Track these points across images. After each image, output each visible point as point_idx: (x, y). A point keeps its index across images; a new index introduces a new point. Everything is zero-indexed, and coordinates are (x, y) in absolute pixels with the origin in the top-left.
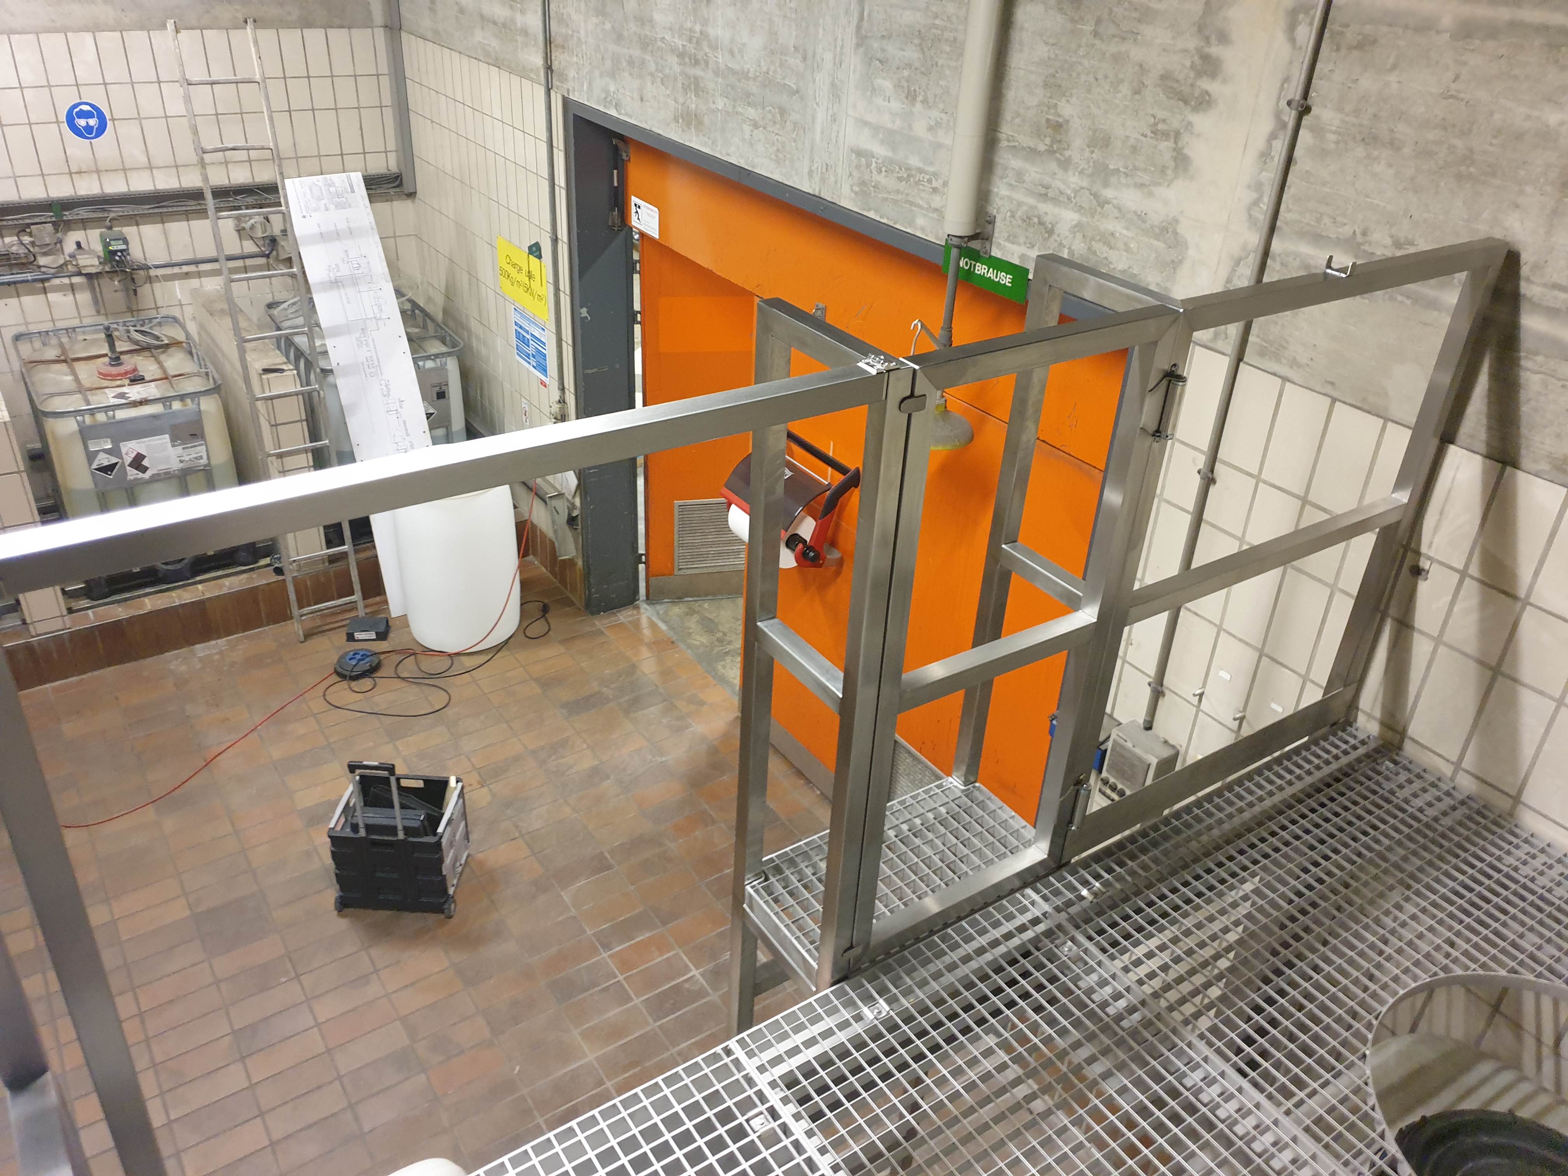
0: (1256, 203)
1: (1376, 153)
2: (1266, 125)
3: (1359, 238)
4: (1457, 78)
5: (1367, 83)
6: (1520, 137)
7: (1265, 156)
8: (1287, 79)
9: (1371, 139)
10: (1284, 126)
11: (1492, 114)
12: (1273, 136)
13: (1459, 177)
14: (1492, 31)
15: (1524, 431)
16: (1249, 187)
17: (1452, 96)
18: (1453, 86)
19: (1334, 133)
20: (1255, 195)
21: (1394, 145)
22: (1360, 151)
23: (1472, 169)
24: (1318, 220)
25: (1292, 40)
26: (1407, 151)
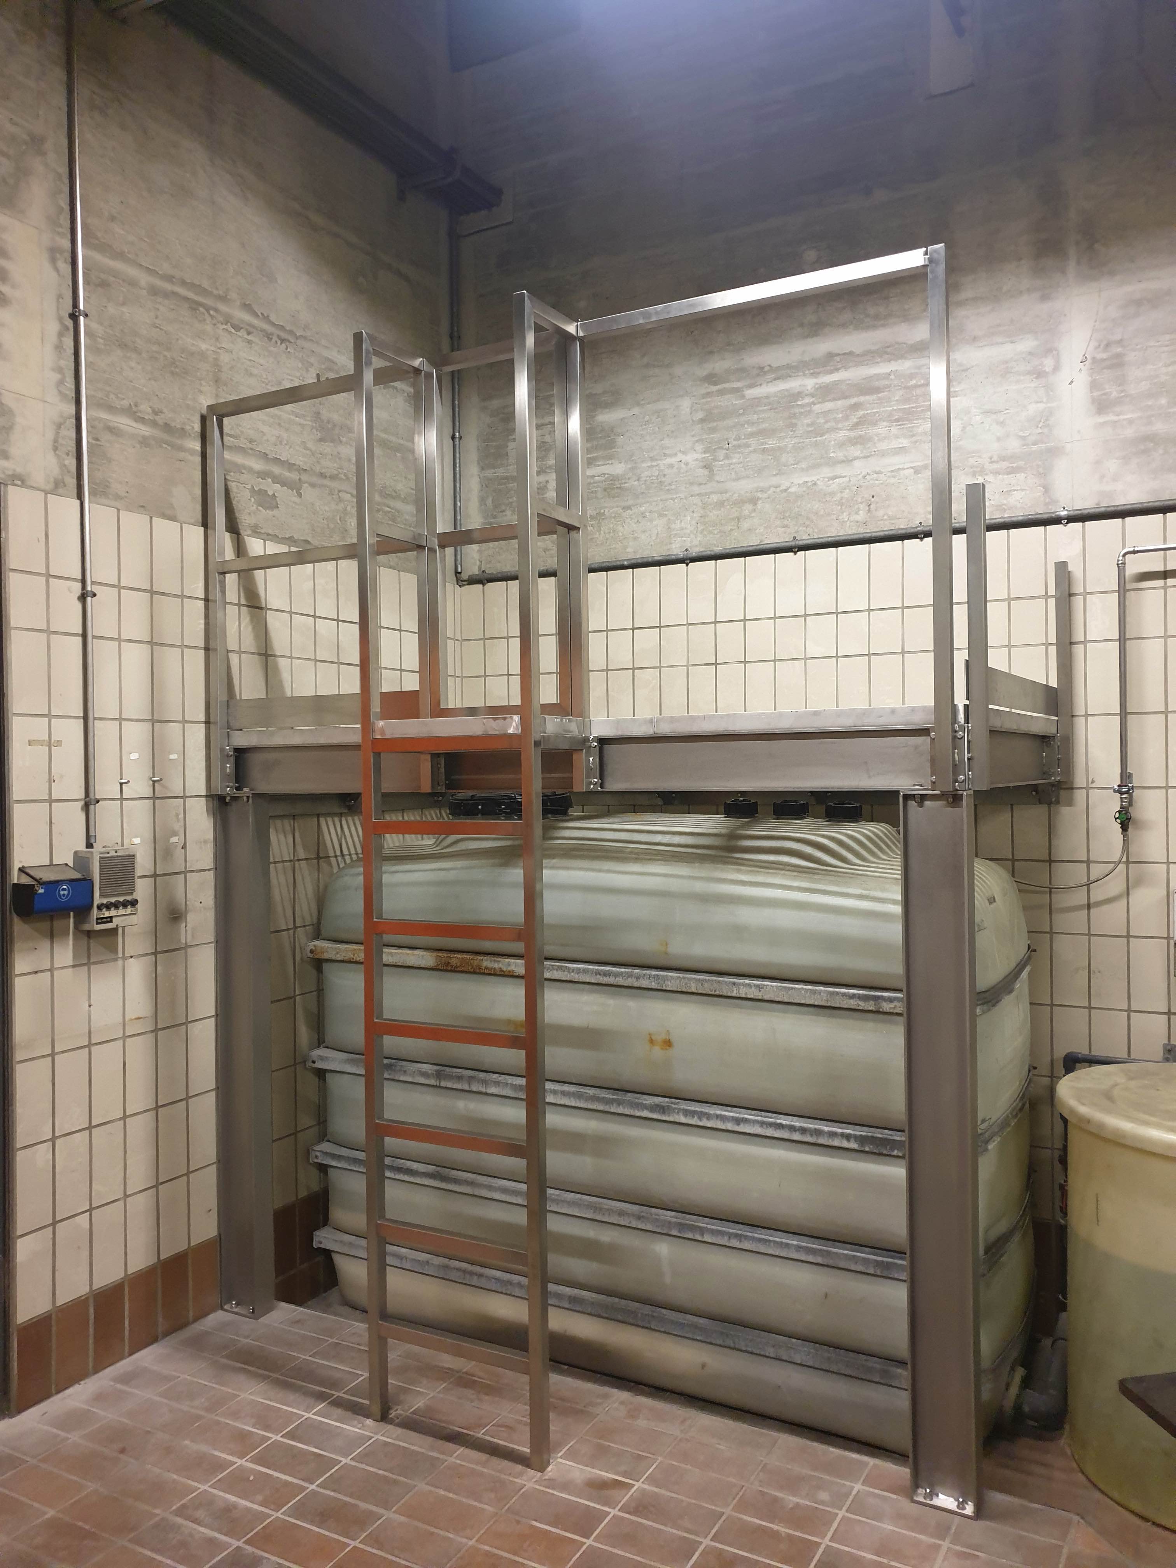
0: (61, 382)
1: (129, 355)
2: (53, 327)
3: (134, 409)
4: (157, 317)
5: (111, 309)
6: (192, 354)
7: (59, 348)
8: (60, 296)
9: (123, 346)
10: (67, 329)
11: (178, 340)
12: (60, 335)
13: (172, 373)
14: (167, 295)
15: (237, 515)
16: (53, 370)
17: (157, 327)
18: (157, 321)
19: (101, 338)
20: (59, 376)
21: (136, 350)
22: (119, 352)
23: (177, 370)
24: (107, 396)
25: (57, 270)
26: (144, 355)
